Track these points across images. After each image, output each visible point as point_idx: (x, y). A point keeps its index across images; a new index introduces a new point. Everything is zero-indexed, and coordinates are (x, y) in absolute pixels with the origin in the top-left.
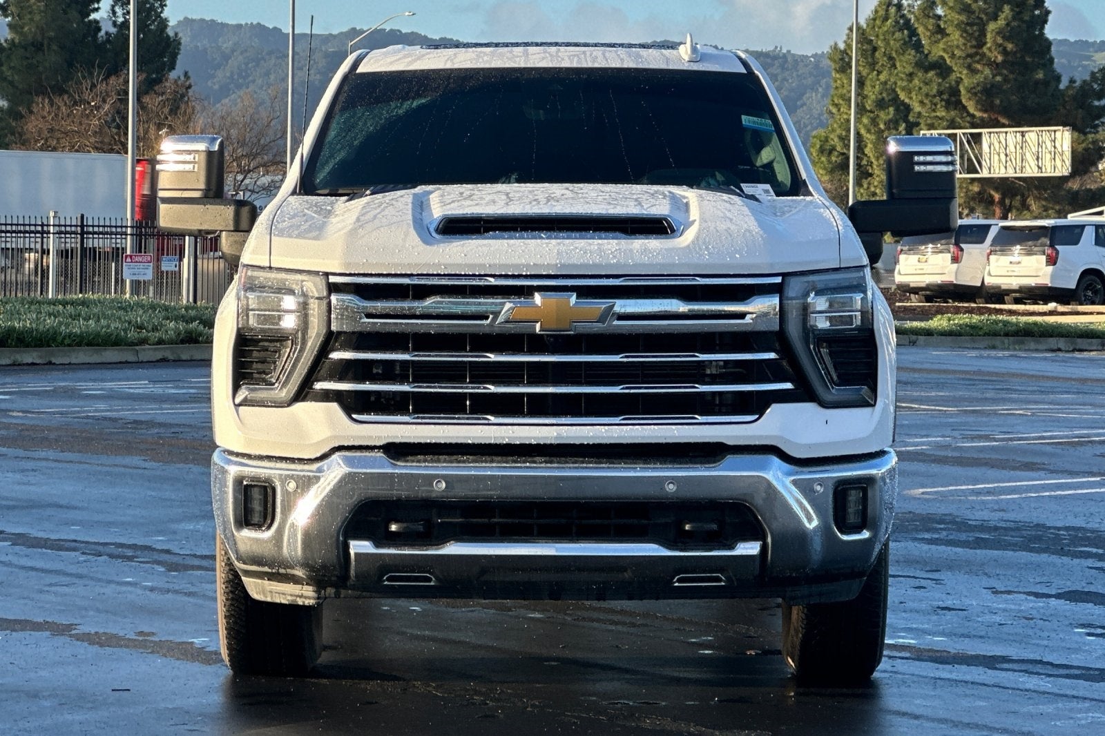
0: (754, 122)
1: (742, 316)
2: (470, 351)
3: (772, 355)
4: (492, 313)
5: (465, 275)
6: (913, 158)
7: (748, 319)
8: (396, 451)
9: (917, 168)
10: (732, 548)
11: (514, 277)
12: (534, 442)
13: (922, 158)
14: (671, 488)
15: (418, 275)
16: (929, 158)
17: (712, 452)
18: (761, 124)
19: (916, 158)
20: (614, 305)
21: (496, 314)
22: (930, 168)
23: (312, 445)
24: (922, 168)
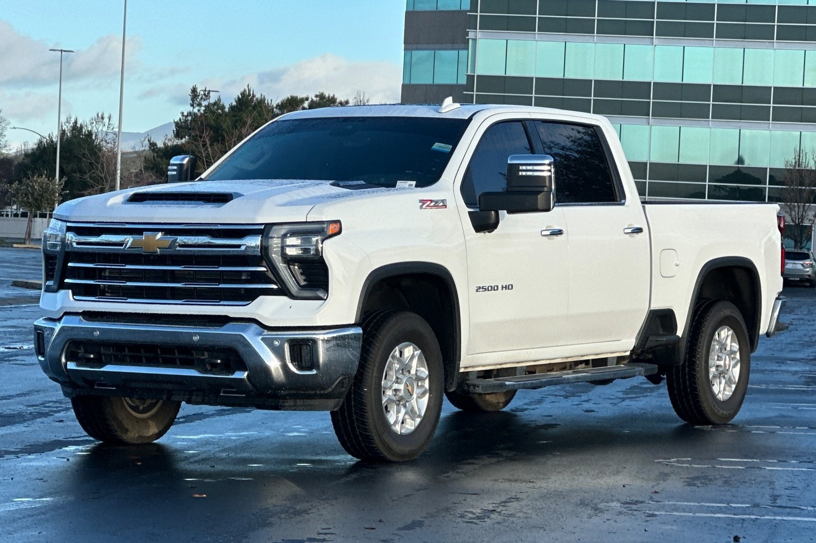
0: (441, 147)
1: (239, 246)
6: (519, 167)
7: (243, 248)
9: (520, 173)
10: (233, 373)
13: (524, 168)
14: (196, 338)
16: (529, 168)
18: (444, 148)
19: (521, 168)
20: (177, 239)
22: (529, 173)
24: (524, 173)
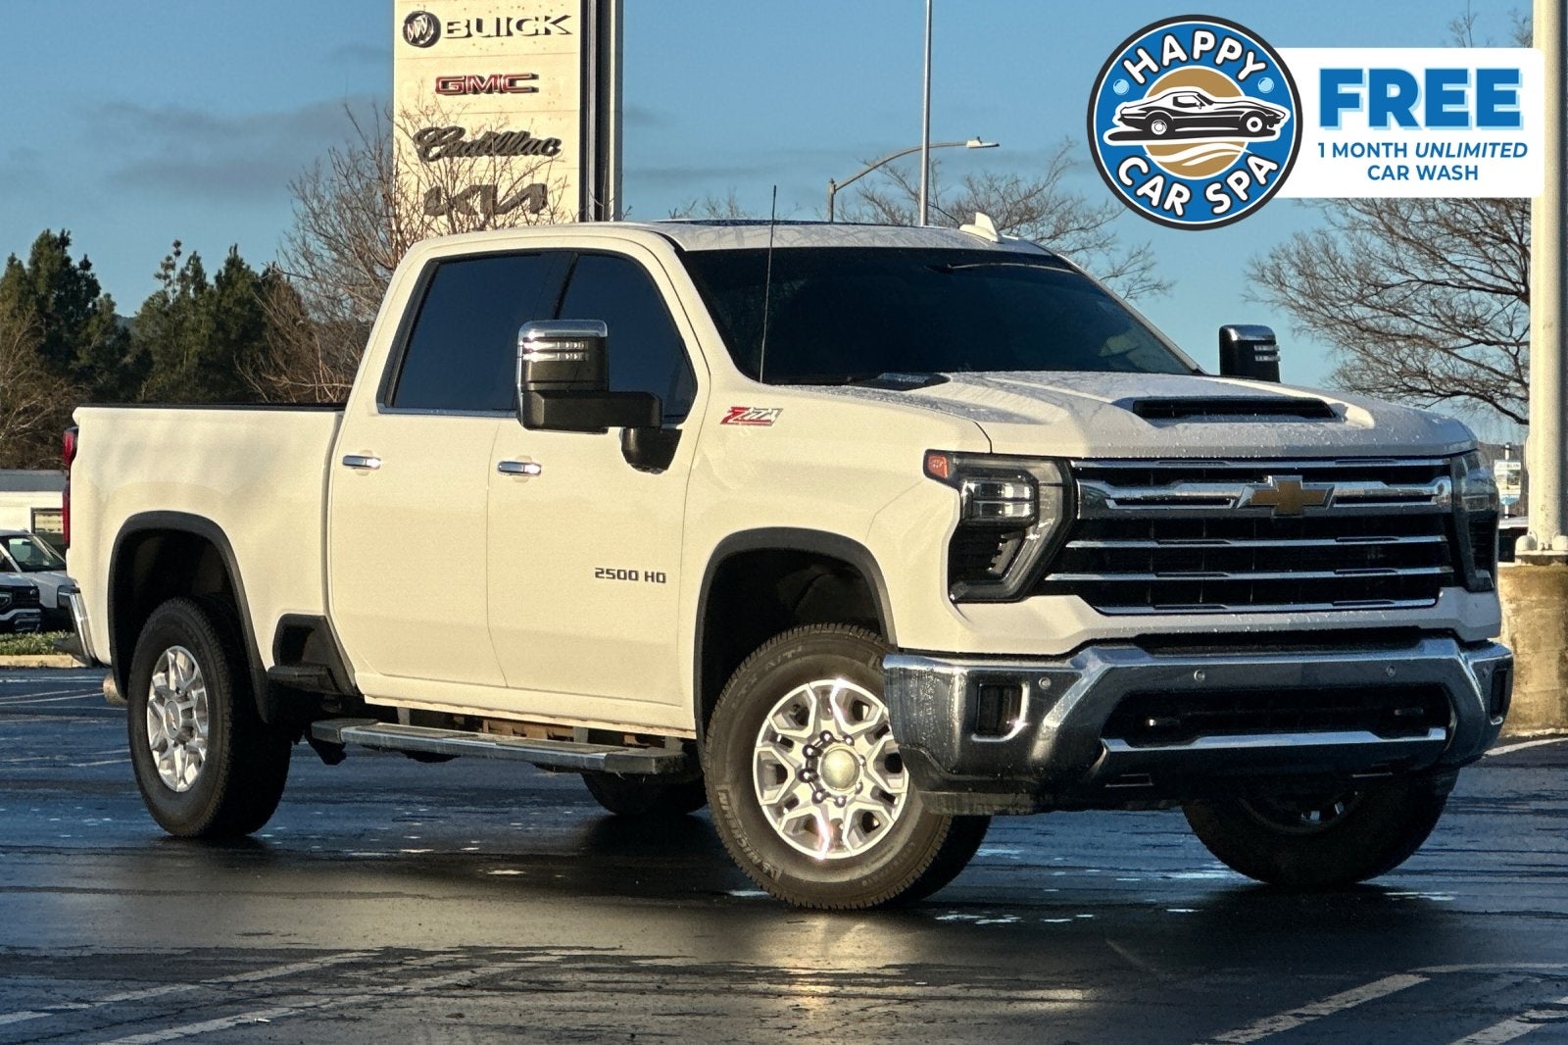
2: (1208, 537)
3: (1438, 539)
4: (1233, 498)
5: (1205, 459)
8: (1149, 642)
11: (1246, 460)
12: (1271, 629)
15: (1161, 459)
17: (1408, 636)
21: (1237, 500)
23: (1062, 640)
